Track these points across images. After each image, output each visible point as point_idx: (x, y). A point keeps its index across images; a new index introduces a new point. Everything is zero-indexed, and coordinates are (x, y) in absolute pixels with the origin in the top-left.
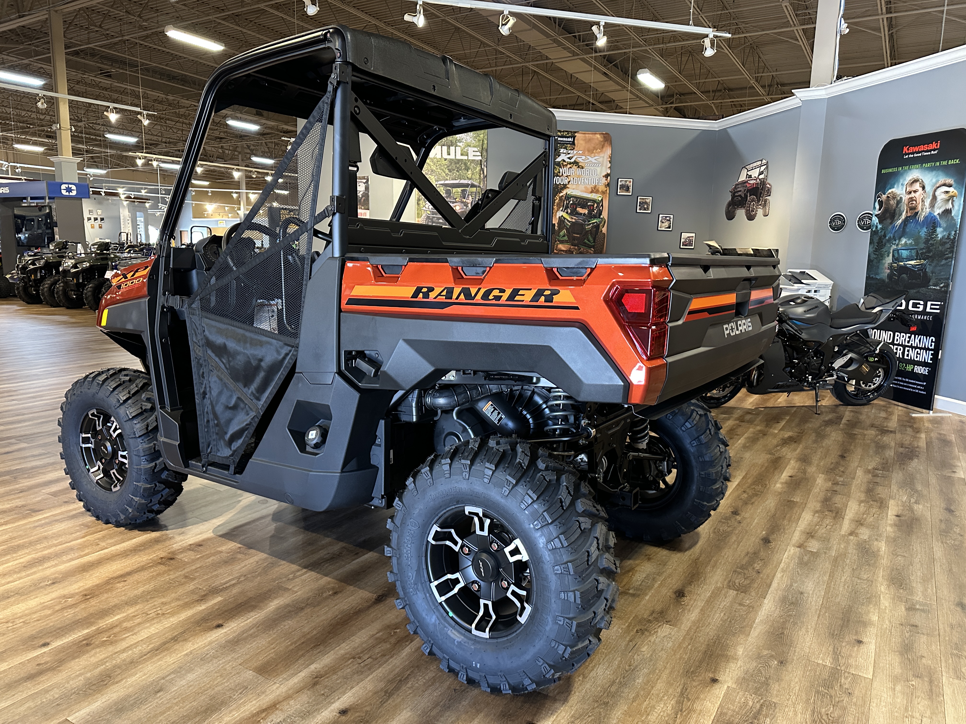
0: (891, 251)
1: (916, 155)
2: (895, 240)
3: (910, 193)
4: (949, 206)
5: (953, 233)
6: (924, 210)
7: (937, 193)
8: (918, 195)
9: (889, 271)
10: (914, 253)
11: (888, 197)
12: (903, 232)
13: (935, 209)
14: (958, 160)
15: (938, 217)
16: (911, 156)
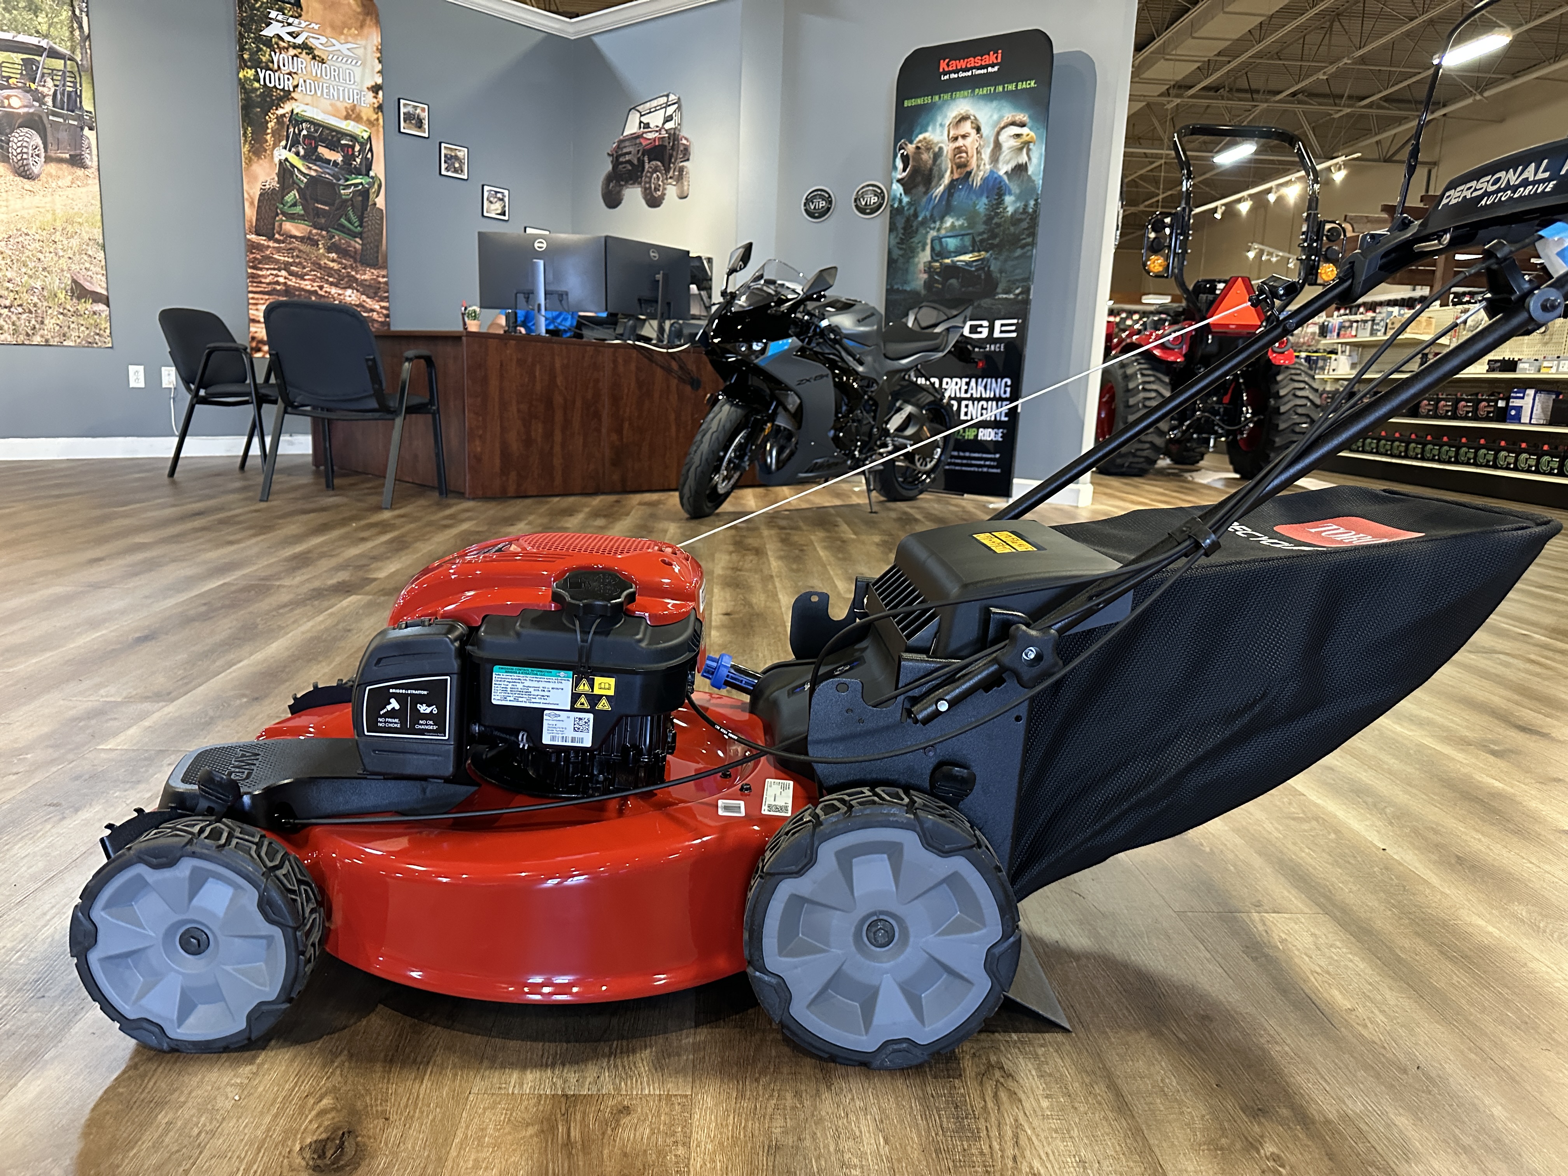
0: (929, 241)
1: (961, 74)
2: (935, 222)
3: (956, 139)
4: (1023, 158)
5: (1032, 203)
6: (981, 169)
7: (1002, 138)
8: (970, 143)
9: (925, 276)
10: (967, 241)
11: (918, 148)
12: (947, 206)
13: (1000, 165)
14: (1033, 82)
15: (1005, 178)
16: (953, 76)
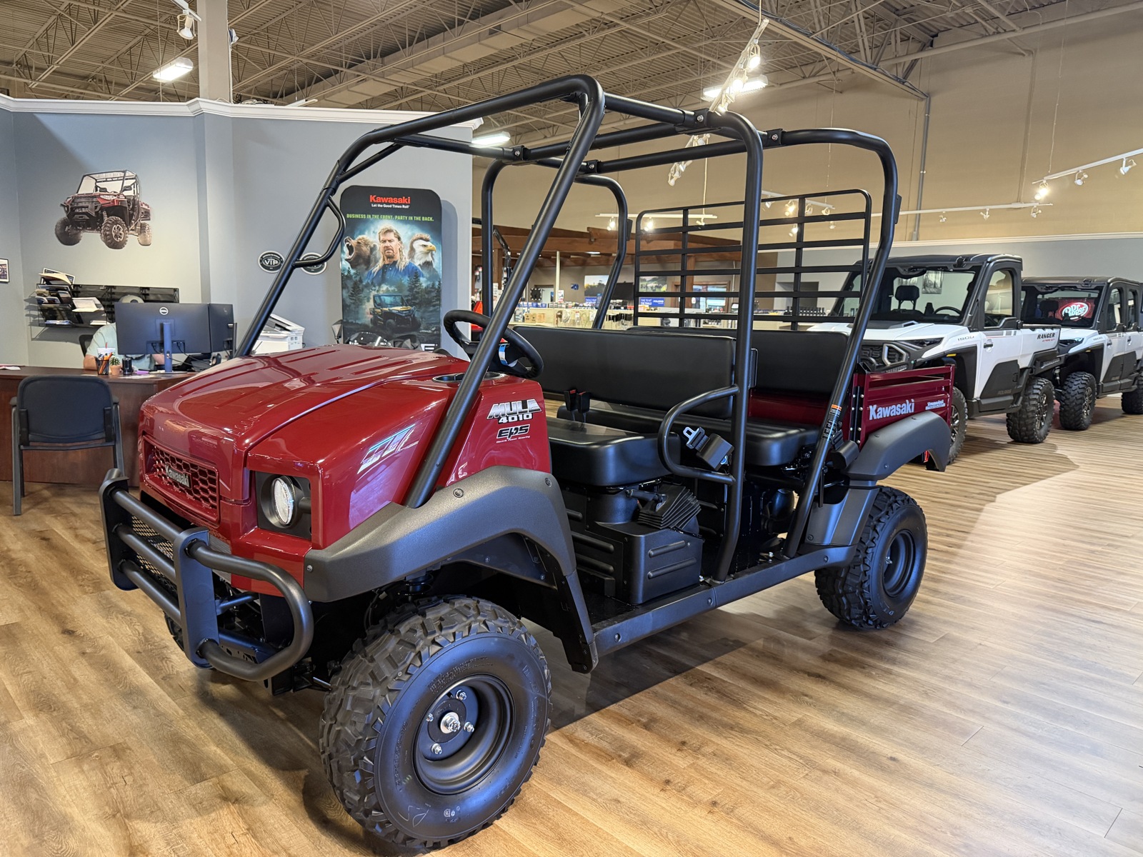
0: (372, 297)
1: (385, 206)
2: (375, 286)
3: (385, 241)
4: (429, 258)
5: (437, 283)
6: (403, 261)
7: (415, 246)
8: (395, 244)
9: (371, 316)
10: (398, 299)
11: (359, 243)
12: (382, 278)
13: (415, 260)
14: (431, 219)
15: (419, 267)
16: (379, 205)
